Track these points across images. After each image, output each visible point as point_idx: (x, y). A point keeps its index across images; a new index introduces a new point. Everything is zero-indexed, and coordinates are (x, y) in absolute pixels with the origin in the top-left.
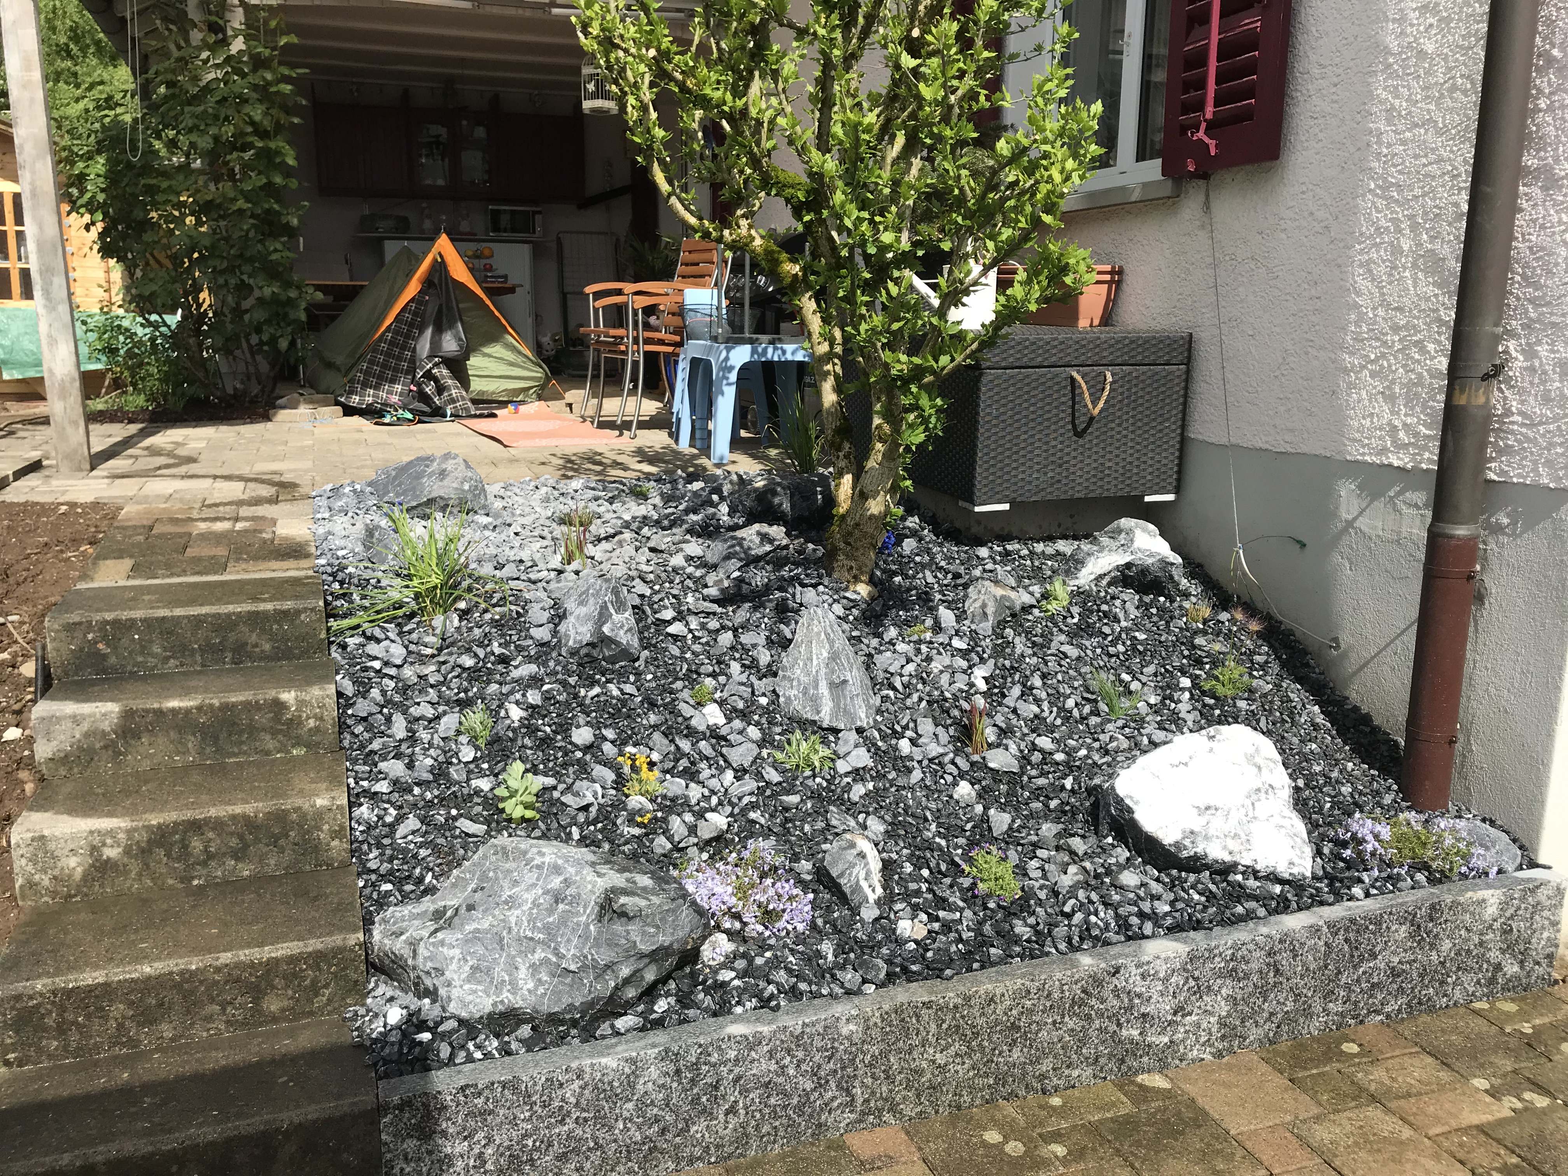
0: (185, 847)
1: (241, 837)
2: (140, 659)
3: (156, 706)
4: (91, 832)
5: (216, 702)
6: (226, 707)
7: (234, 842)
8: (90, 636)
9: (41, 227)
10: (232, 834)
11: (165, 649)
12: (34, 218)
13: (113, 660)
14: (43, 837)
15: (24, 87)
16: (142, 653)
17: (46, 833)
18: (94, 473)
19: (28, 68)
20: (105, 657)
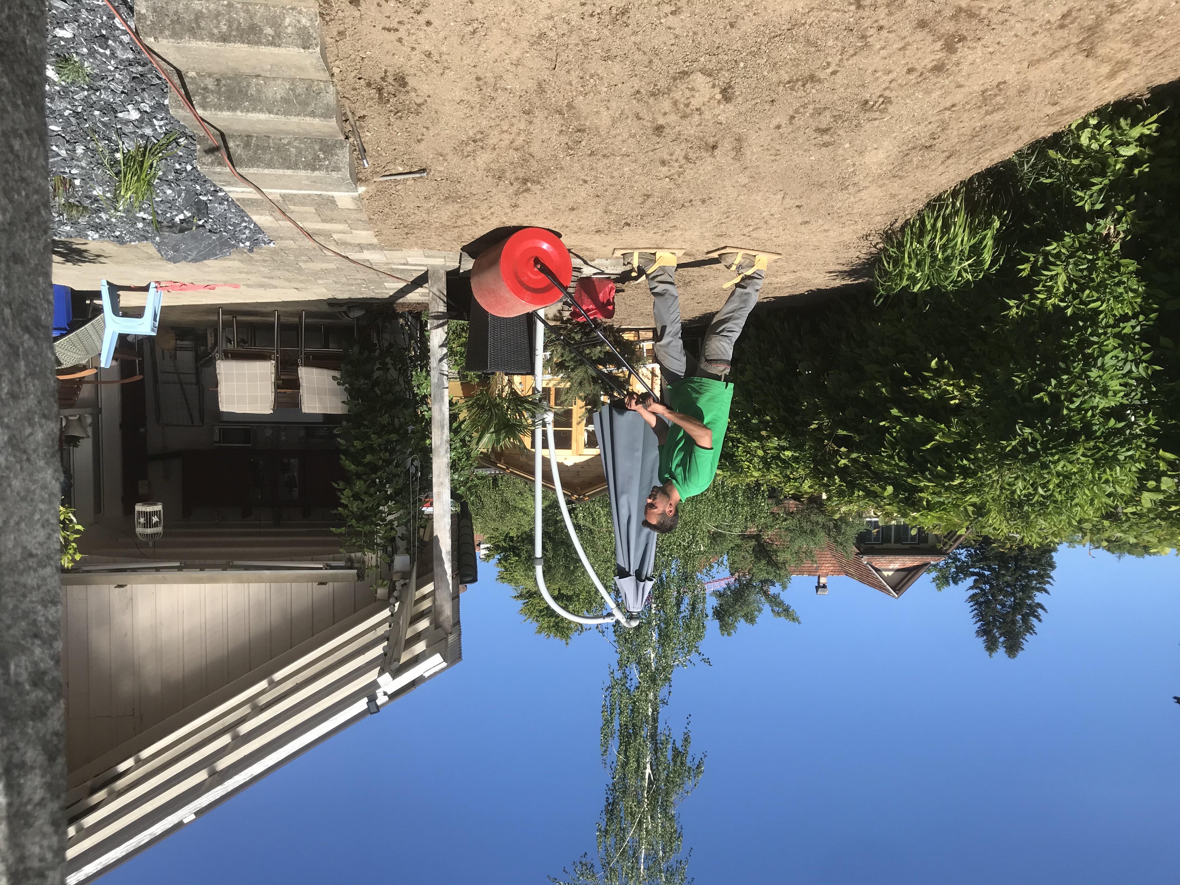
0: (230, 26)
1: (199, 27)
2: (302, 146)
3: (272, 116)
4: (279, 46)
5: (239, 113)
6: (233, 109)
7: (203, 24)
8: (327, 163)
9: (441, 410)
10: (203, 29)
11: (288, 150)
12: (444, 414)
13: (317, 147)
14: (304, 48)
15: (442, 484)
16: (301, 149)
17: (302, 50)
18: (425, 269)
19: (439, 494)
20: (321, 150)
